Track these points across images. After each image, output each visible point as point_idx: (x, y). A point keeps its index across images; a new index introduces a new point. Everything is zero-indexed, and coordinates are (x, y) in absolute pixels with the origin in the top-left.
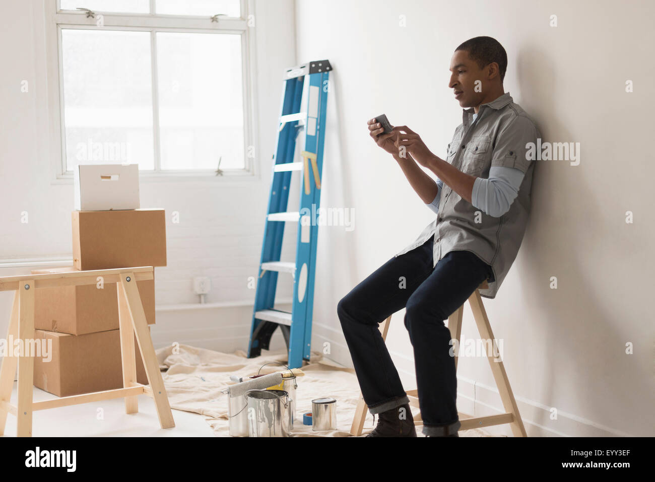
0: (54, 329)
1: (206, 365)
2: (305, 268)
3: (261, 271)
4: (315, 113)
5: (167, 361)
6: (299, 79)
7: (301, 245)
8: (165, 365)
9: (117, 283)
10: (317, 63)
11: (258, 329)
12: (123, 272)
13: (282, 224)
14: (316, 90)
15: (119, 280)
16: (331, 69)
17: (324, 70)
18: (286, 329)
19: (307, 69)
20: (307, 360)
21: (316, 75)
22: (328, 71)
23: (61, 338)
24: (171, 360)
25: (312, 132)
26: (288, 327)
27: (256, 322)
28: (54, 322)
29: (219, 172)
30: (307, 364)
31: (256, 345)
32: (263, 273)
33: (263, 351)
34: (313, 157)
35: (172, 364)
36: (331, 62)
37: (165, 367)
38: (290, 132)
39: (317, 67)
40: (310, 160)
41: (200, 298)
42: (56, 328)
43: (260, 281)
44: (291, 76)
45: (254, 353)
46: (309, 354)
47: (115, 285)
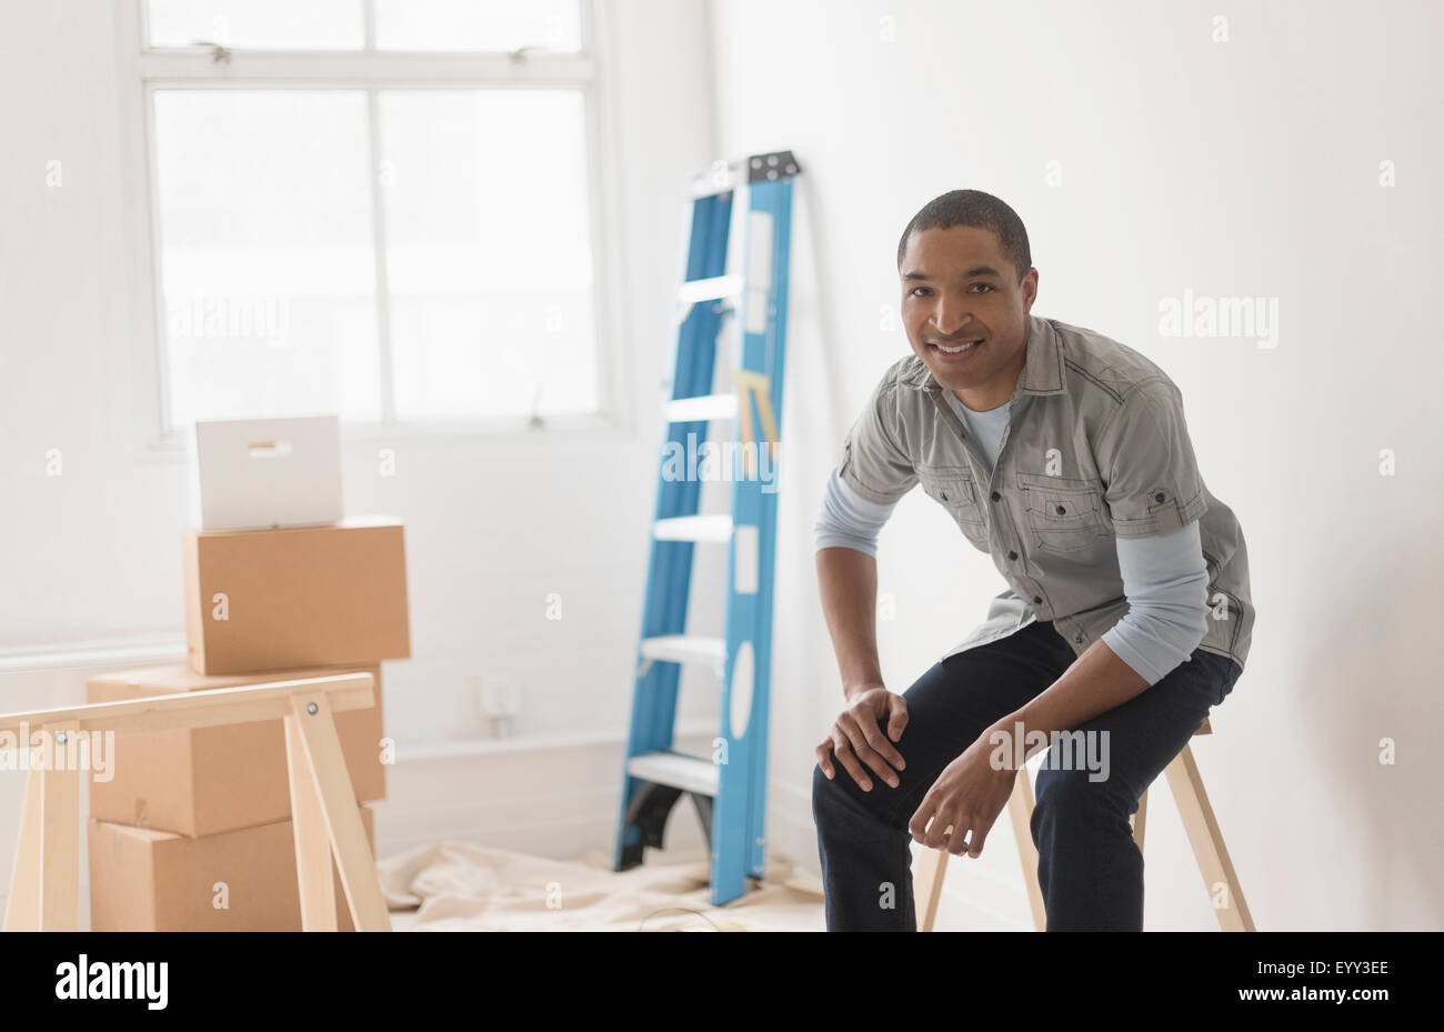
0: (140, 819)
1: (515, 894)
2: (746, 653)
3: (641, 659)
4: (763, 276)
5: (419, 885)
6: (723, 198)
7: (736, 599)
8: (412, 894)
9: (287, 720)
10: (764, 158)
11: (637, 802)
12: (298, 691)
13: (689, 547)
14: (764, 223)
15: (289, 711)
16: (799, 170)
17: (782, 173)
18: (705, 803)
19: (743, 173)
20: (756, 879)
21: (762, 187)
22: (791, 176)
23: (156, 844)
24: (429, 883)
25: (758, 324)
26: (710, 800)
27: (633, 783)
28: (141, 804)
29: (537, 422)
30: (757, 888)
31: (633, 838)
32: (647, 666)
33: (650, 854)
34: (761, 383)
35: (428, 895)
36: (799, 155)
37: (412, 900)
38: (705, 324)
39: (766, 168)
40: (753, 393)
41: (496, 725)
42: (145, 818)
43: (641, 685)
44: (705, 189)
45: (629, 858)
46: (760, 862)
47: (280, 723)
